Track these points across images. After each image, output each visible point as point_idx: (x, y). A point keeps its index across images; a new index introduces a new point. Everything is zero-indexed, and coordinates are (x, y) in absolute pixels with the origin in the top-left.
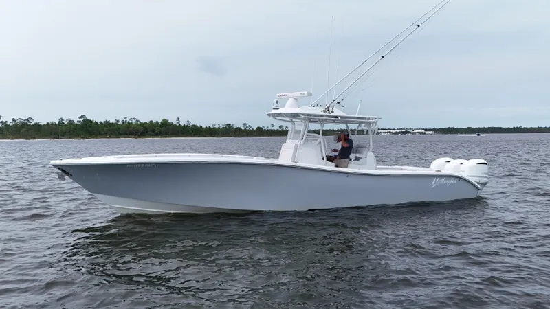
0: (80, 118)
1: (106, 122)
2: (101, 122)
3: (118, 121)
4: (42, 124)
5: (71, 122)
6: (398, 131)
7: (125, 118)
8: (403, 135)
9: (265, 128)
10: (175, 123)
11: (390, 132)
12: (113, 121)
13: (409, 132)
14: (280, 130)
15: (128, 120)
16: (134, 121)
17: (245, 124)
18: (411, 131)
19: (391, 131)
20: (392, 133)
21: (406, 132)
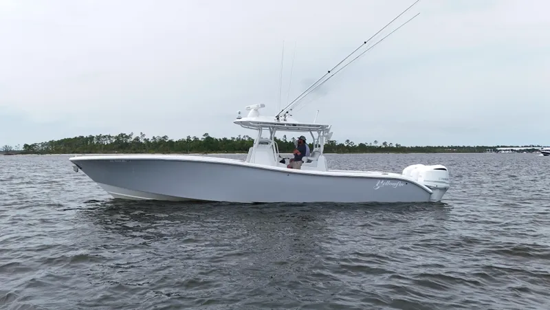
0: (204, 136)
1: (225, 139)
2: (220, 140)
3: (234, 138)
4: (175, 141)
5: (196, 139)
6: (523, 149)
7: (240, 136)
8: (529, 153)
9: (368, 145)
10: (282, 140)
11: (512, 150)
12: (229, 138)
13: (537, 150)
14: (384, 146)
15: (242, 137)
16: (247, 139)
17: (348, 141)
18: (540, 149)
19: (514, 149)
20: (515, 151)
21: (532, 150)
